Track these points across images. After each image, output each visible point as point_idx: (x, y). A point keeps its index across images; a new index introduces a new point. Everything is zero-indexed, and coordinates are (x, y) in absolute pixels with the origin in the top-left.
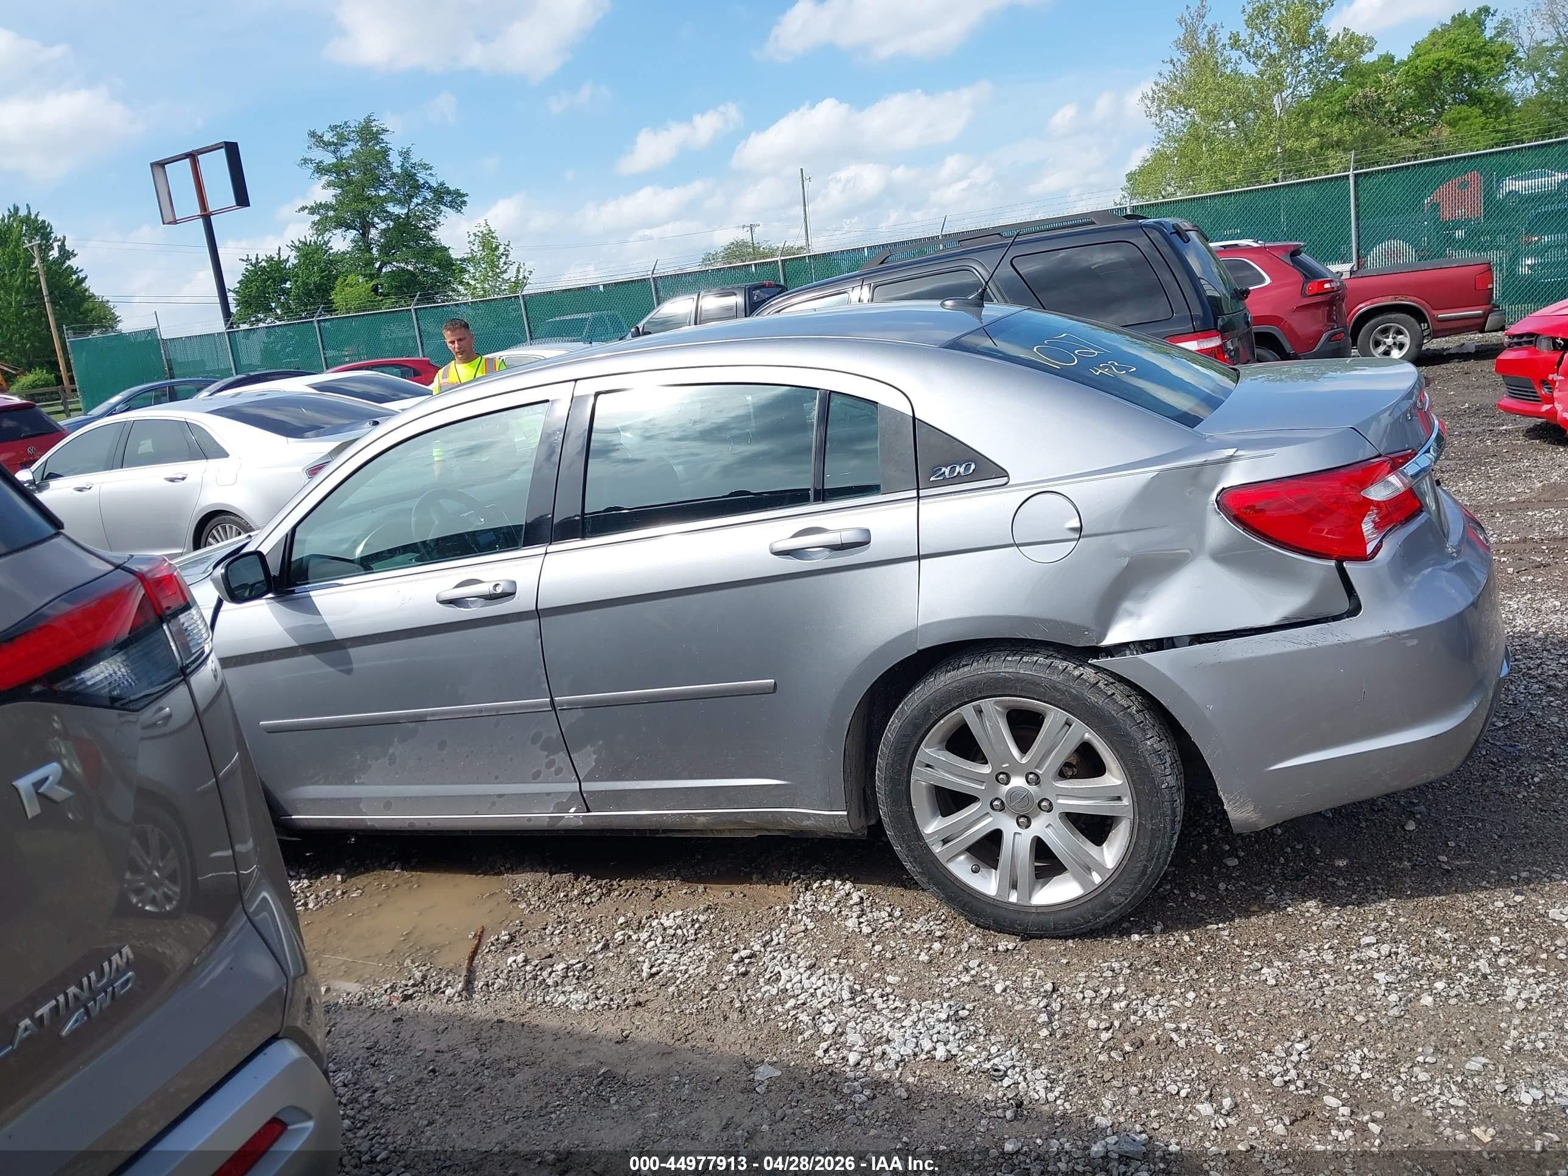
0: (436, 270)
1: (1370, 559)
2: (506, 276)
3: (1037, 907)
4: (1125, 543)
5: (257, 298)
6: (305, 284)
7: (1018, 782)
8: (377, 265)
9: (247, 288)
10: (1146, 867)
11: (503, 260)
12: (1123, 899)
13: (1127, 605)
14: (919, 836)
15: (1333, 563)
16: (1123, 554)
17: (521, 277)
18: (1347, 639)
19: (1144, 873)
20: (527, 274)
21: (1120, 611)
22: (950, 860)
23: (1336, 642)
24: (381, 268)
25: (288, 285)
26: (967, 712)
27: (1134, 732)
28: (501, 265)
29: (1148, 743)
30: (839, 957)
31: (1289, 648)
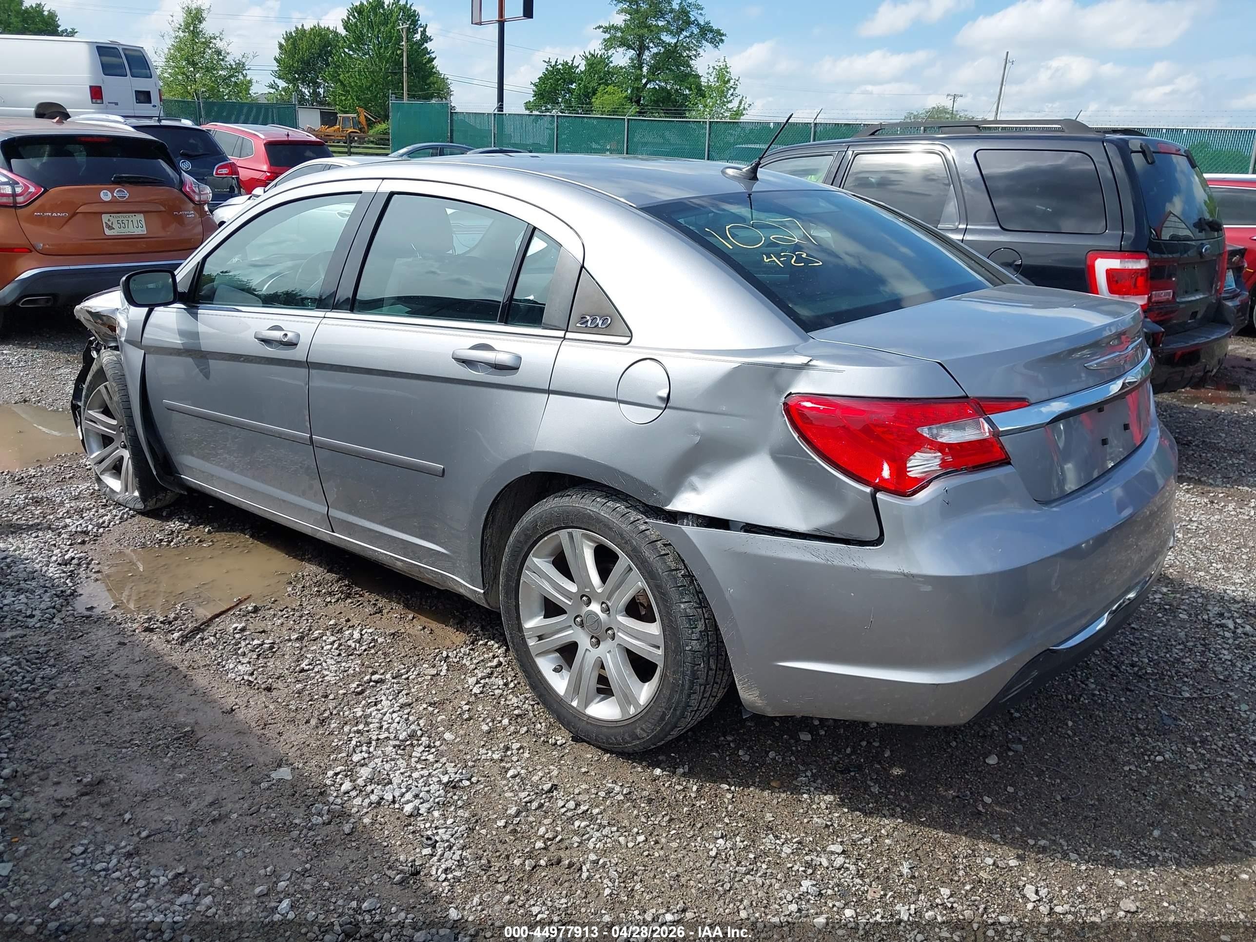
0: (687, 92)
1: (909, 496)
2: (730, 106)
3: (589, 717)
4: (701, 423)
5: (549, 92)
6: (585, 87)
7: (595, 607)
8: (644, 81)
9: (544, 83)
10: (664, 714)
11: (730, 92)
12: (645, 735)
13: (694, 479)
14: (520, 628)
15: (868, 490)
16: (695, 432)
17: (741, 108)
18: (862, 565)
19: (662, 718)
20: (746, 106)
21: (686, 484)
22: (538, 655)
23: (851, 565)
24: (646, 84)
25: (573, 86)
26: (563, 534)
27: (674, 594)
28: (729, 95)
29: (682, 606)
30: (430, 704)
31: (808, 558)
